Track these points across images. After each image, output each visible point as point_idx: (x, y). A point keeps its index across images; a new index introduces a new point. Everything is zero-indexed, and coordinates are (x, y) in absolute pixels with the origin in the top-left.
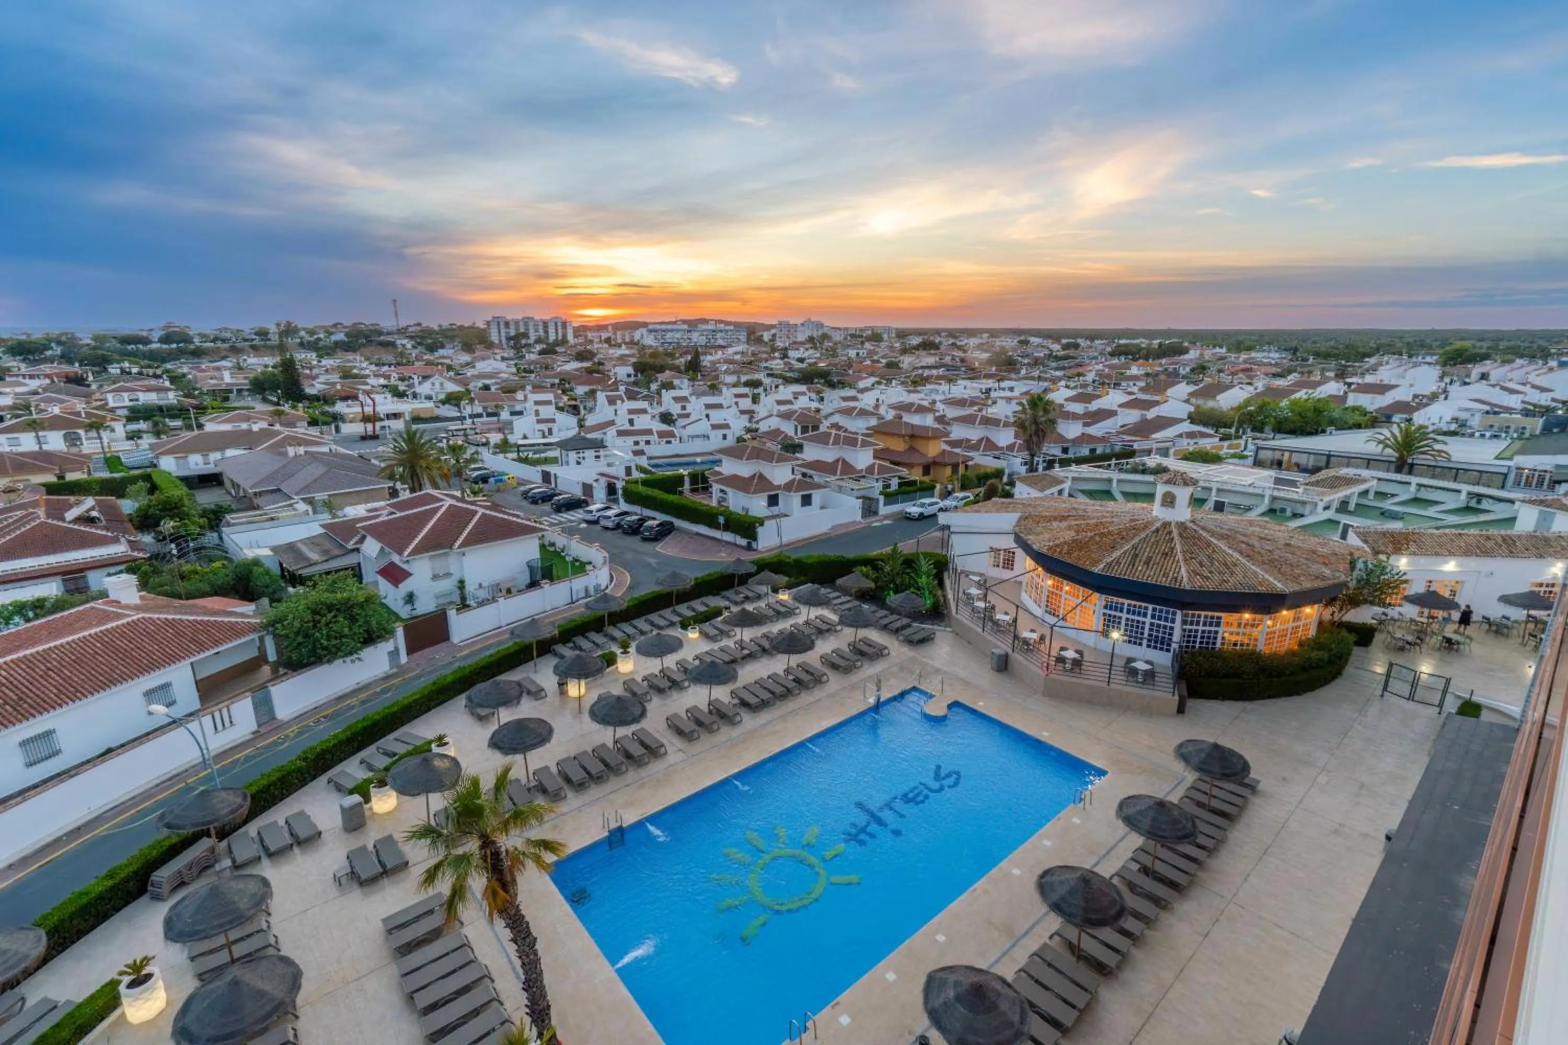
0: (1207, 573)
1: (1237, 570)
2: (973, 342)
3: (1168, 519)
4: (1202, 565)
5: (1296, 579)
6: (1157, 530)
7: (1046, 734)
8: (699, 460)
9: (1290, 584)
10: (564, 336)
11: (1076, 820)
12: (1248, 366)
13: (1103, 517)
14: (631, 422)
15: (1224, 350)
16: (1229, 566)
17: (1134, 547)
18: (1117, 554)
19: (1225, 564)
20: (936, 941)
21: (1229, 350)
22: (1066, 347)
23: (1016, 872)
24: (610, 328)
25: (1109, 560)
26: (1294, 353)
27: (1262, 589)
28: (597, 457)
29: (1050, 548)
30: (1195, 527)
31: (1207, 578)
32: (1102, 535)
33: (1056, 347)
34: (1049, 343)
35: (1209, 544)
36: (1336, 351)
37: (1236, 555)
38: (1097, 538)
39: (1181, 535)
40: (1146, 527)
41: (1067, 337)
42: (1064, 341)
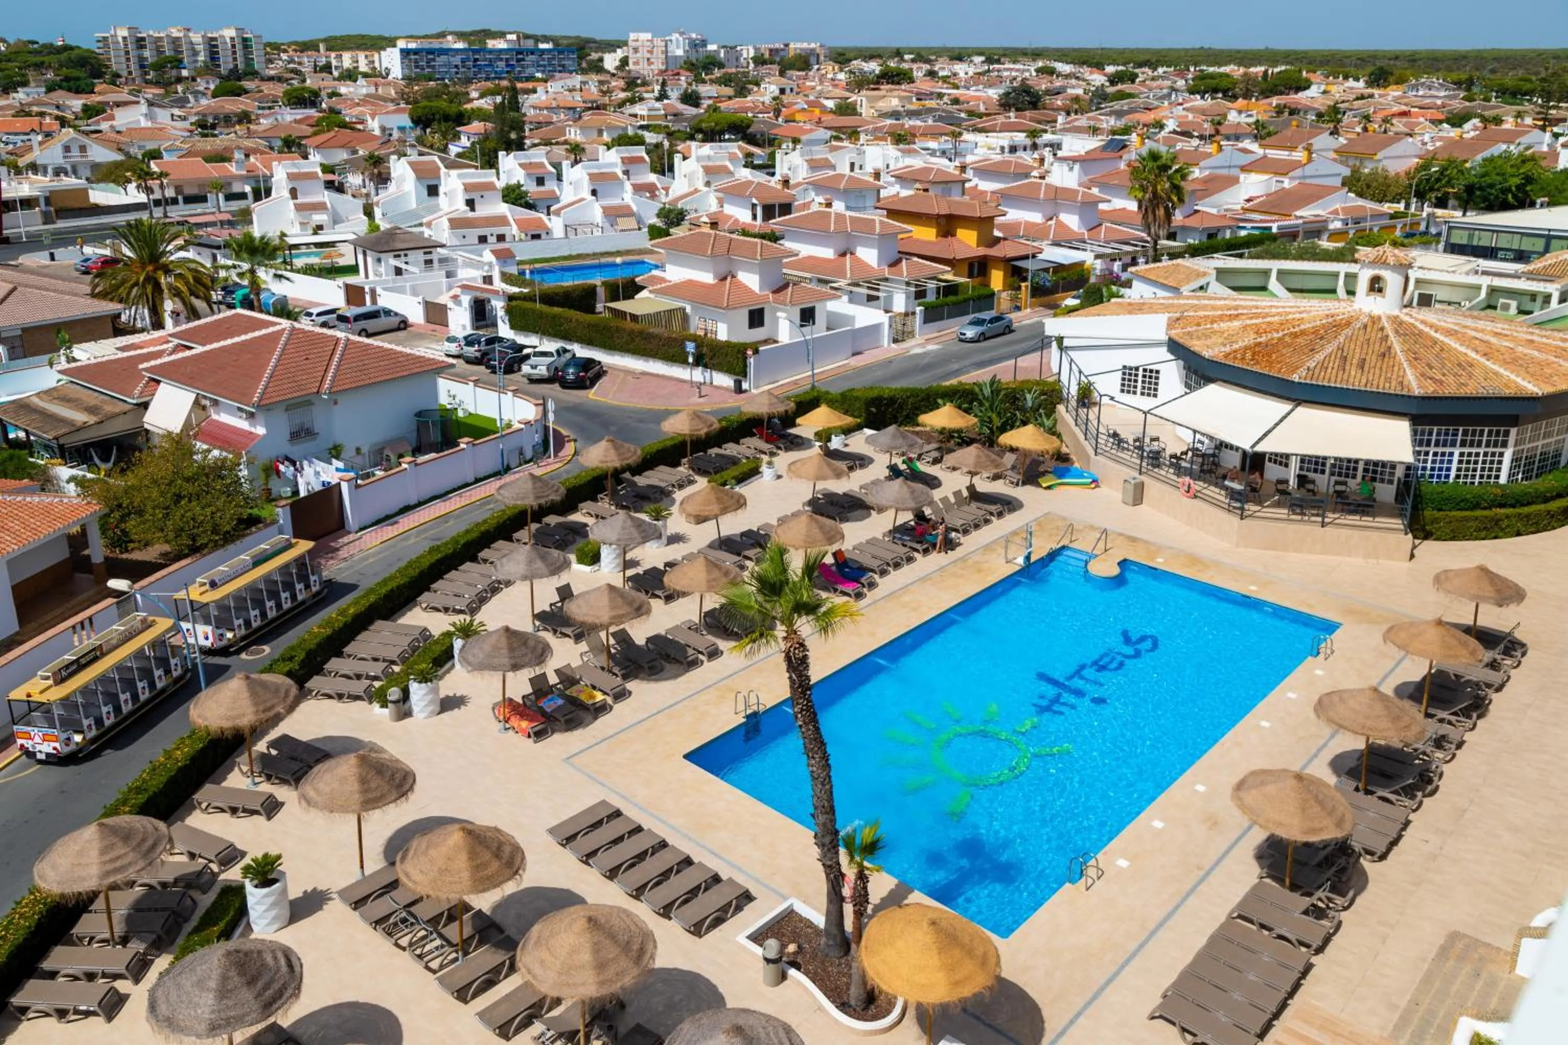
0: (1439, 376)
1: (1477, 372)
2: (962, 70)
3: (1376, 312)
4: (1431, 368)
5: (1548, 379)
6: (1365, 327)
7: (1253, 588)
8: (619, 260)
9: (1543, 385)
10: (248, 61)
11: (1319, 672)
12: (1404, 108)
13: (1287, 313)
14: (470, 203)
15: (1361, 84)
16: (1466, 366)
17: (1341, 348)
18: (1320, 357)
19: (1460, 365)
20: (1196, 791)
21: (1370, 84)
22: (1114, 80)
23: (1265, 724)
24: (322, 47)
25: (1312, 364)
26: (1468, 89)
27: (1507, 392)
28: (429, 262)
29: (1227, 356)
30: (1412, 321)
31: (1441, 382)
32: (1295, 335)
33: (1098, 79)
34: (1085, 72)
35: (1435, 342)
36: (1528, 86)
37: (1473, 355)
38: (1287, 339)
39: (1397, 332)
40: (1348, 324)
41: (1114, 63)
42: (1110, 69)
